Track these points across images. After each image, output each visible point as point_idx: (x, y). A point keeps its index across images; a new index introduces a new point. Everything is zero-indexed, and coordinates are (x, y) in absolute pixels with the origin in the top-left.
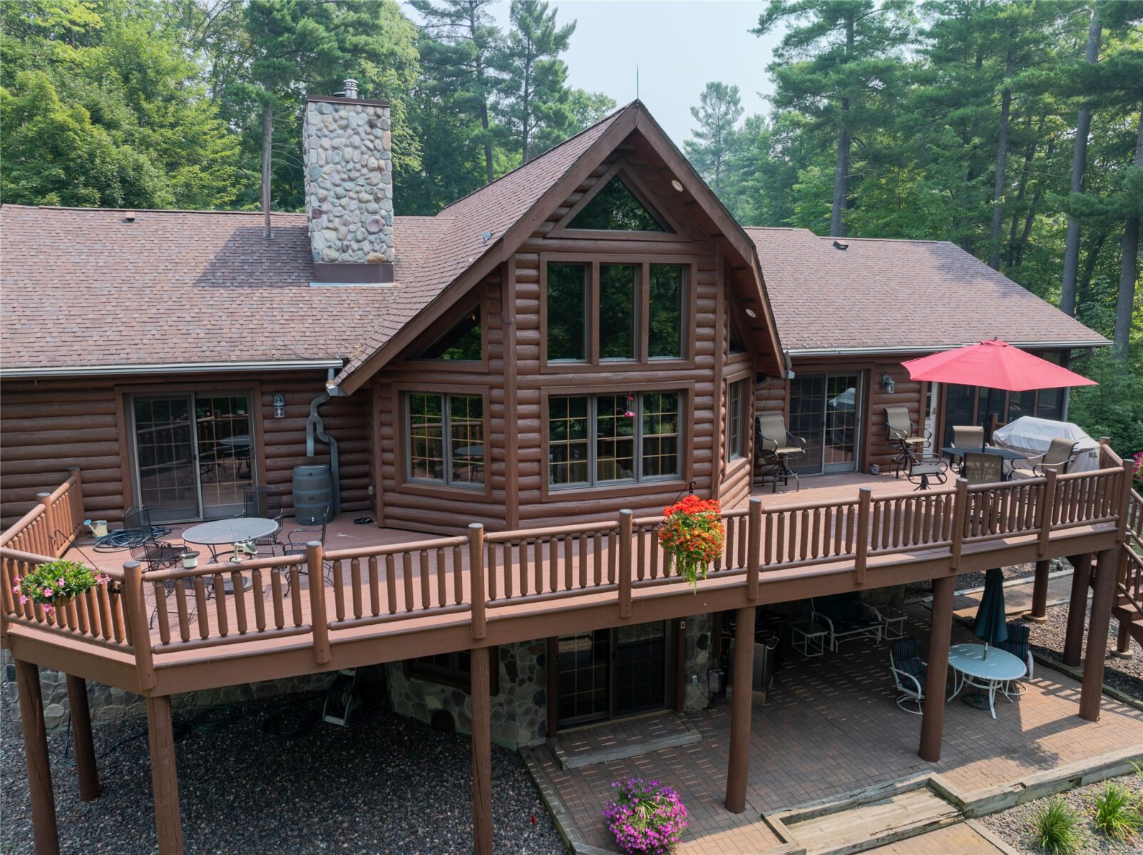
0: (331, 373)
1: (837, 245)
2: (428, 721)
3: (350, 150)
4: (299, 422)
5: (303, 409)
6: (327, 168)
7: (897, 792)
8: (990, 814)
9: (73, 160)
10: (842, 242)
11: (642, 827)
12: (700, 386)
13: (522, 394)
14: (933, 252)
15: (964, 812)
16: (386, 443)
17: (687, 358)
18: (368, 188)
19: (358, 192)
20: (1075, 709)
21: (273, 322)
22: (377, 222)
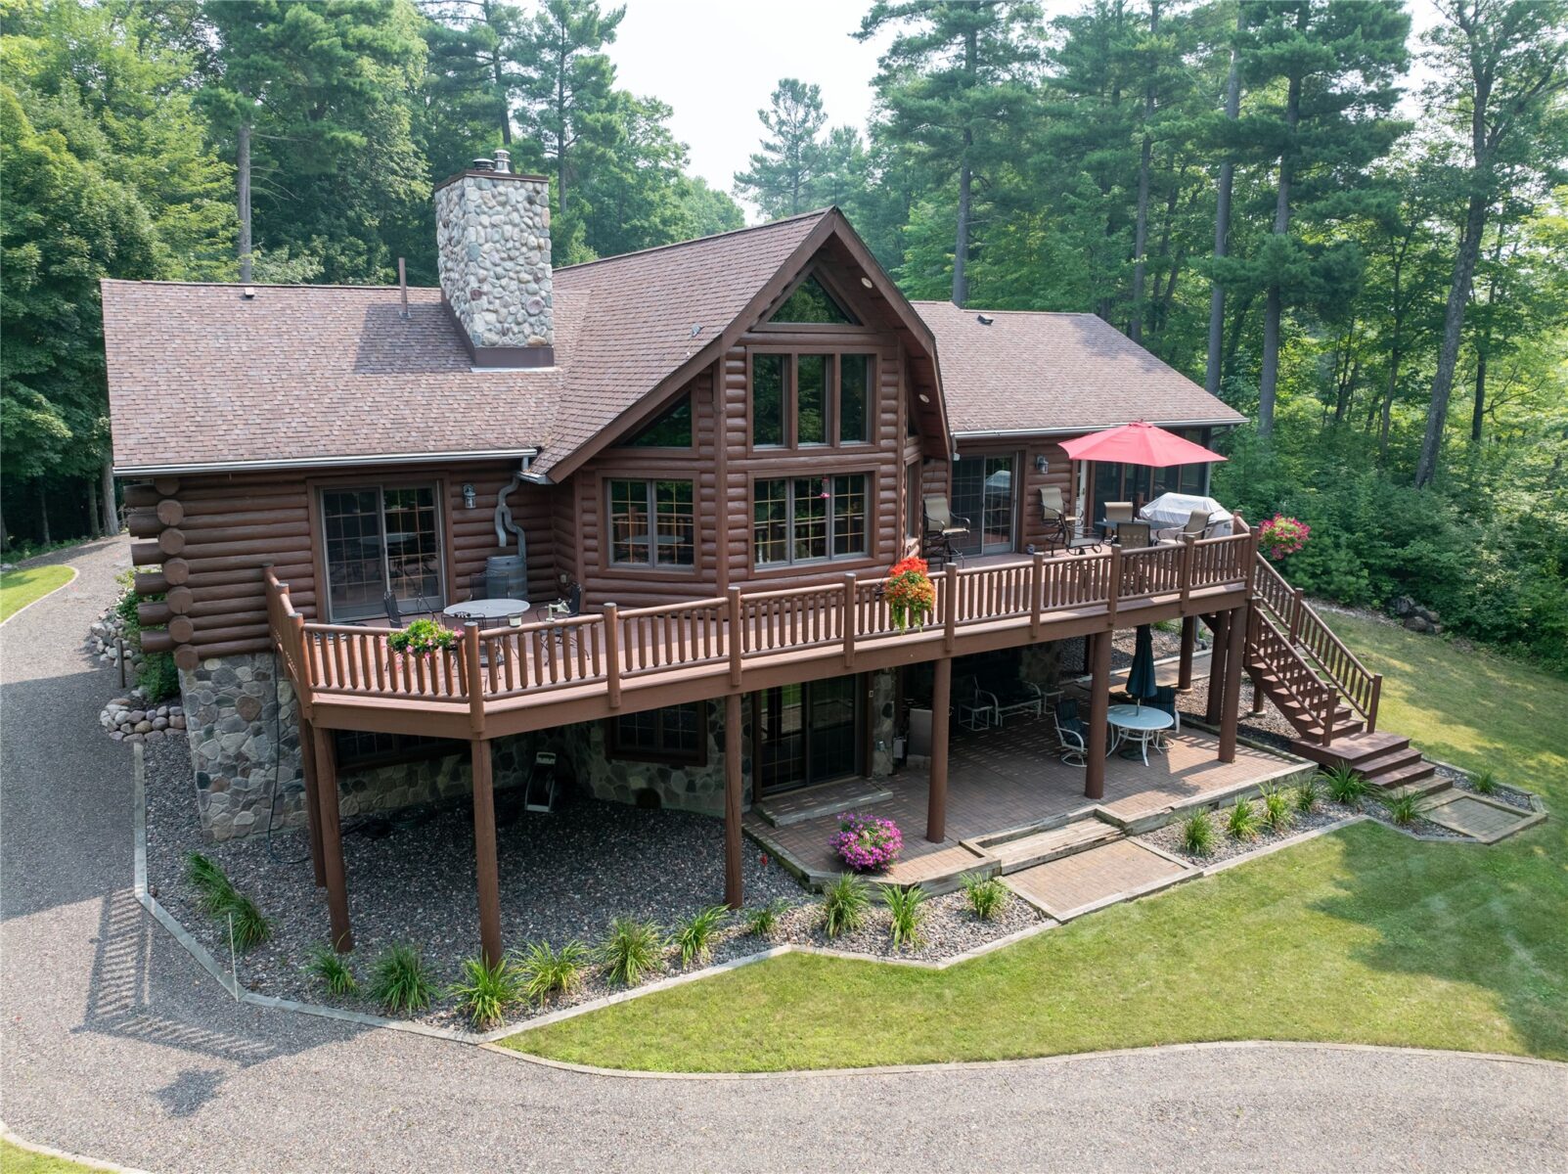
0: (526, 461)
1: (981, 319)
2: (632, 801)
3: (508, 228)
4: (486, 513)
5: (491, 499)
6: (487, 247)
7: (1069, 821)
8: (1146, 833)
9: (54, 200)
10: (987, 317)
11: (868, 847)
12: (884, 468)
13: (731, 477)
14: (1077, 325)
15: (1125, 830)
16: (588, 530)
17: (873, 441)
18: (528, 267)
19: (517, 272)
20: (1215, 755)
21: (453, 410)
22: (537, 303)
